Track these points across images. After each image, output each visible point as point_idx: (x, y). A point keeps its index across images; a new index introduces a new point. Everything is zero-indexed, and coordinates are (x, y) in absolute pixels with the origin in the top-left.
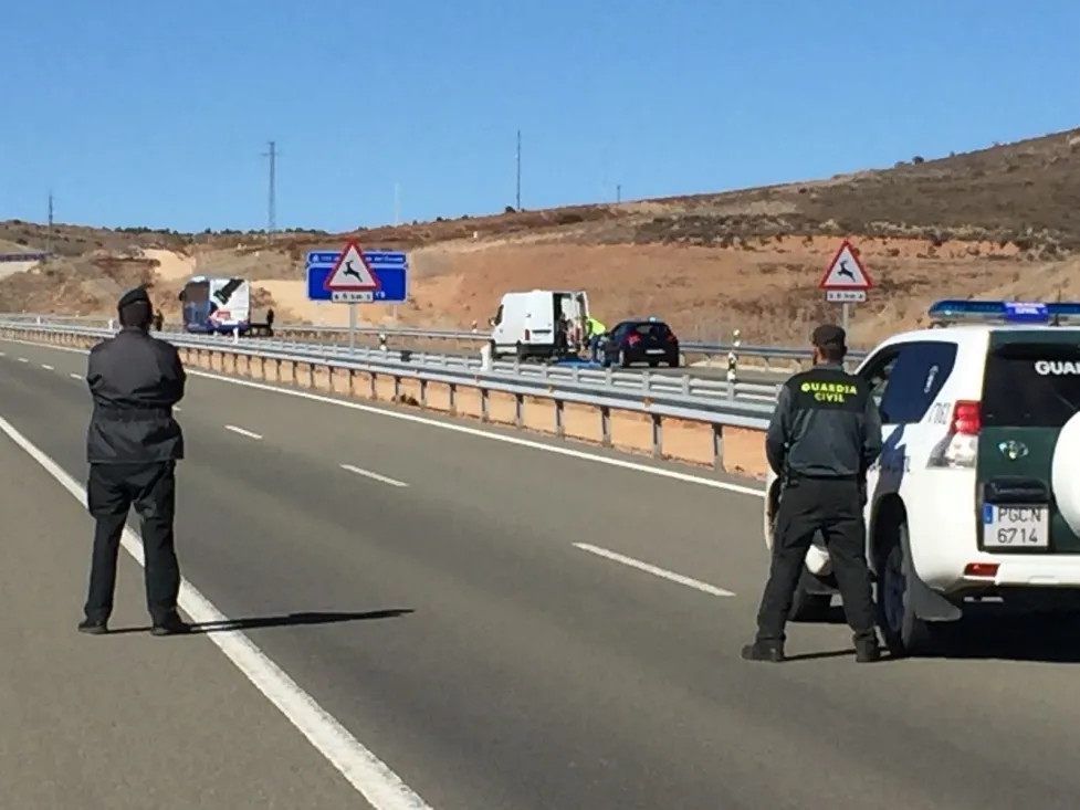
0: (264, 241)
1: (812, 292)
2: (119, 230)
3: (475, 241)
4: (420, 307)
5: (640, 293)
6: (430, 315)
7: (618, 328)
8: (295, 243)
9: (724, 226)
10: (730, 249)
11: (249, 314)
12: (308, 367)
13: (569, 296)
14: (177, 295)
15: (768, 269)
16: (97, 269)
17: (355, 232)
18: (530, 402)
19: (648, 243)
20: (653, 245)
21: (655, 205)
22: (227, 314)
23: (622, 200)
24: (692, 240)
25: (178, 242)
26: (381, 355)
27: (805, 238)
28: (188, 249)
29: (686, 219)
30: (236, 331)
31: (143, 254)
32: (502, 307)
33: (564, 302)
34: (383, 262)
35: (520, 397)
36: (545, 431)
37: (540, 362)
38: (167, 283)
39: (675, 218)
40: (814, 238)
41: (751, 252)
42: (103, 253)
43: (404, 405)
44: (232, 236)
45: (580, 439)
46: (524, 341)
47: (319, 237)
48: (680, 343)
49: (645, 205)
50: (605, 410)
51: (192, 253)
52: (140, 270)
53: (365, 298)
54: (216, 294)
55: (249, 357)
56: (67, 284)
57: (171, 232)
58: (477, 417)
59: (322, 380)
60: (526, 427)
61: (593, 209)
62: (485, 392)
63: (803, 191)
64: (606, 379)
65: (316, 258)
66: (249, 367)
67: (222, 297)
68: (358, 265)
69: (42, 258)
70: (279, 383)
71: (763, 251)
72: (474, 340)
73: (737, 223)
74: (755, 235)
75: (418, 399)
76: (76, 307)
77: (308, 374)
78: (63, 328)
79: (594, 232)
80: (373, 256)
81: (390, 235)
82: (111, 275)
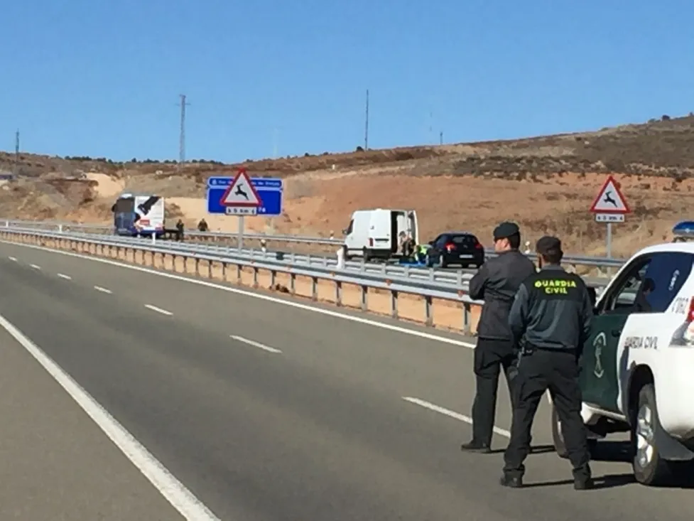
0: (176, 169)
1: (584, 214)
2: (67, 158)
3: (333, 171)
4: (291, 220)
5: (456, 213)
6: (299, 226)
7: (439, 238)
8: (199, 170)
9: (519, 165)
10: (523, 181)
11: (164, 222)
12: (208, 263)
13: (402, 214)
14: (111, 206)
15: (552, 197)
16: (52, 187)
17: (244, 163)
18: (372, 291)
19: (461, 175)
20: (466, 177)
21: (469, 147)
22: (147, 222)
23: (443, 144)
24: (495, 174)
25: (111, 168)
26: (262, 255)
27: (579, 174)
28: (119, 173)
29: (492, 158)
30: (154, 235)
31: (86, 177)
32: (352, 222)
33: (399, 218)
34: (264, 185)
35: (365, 288)
36: (384, 314)
37: (380, 262)
38: (103, 198)
39: (482, 157)
40: (586, 174)
41: (539, 184)
42: (56, 175)
43: (278, 292)
44: (152, 164)
45: (409, 320)
46: (368, 246)
47: (218, 166)
48: (486, 250)
49: (461, 146)
50: (429, 299)
51: (123, 176)
52: (84, 188)
53: (250, 213)
54: (140, 207)
55: (164, 254)
56: (28, 197)
57: (107, 160)
58: (333, 302)
59: (217, 273)
60: (369, 311)
61: (421, 150)
62: (339, 283)
63: (579, 139)
64: (430, 276)
65: (214, 182)
66: (163, 261)
67: (143, 209)
68: (246, 188)
69: (10, 178)
70: (185, 274)
71: (548, 184)
72: (331, 245)
73: (530, 161)
74: (543, 171)
75: (289, 288)
76: (35, 216)
77: (207, 268)
78: (26, 230)
79: (423, 166)
80: (257, 181)
81: (269, 166)
82: (61, 192)
